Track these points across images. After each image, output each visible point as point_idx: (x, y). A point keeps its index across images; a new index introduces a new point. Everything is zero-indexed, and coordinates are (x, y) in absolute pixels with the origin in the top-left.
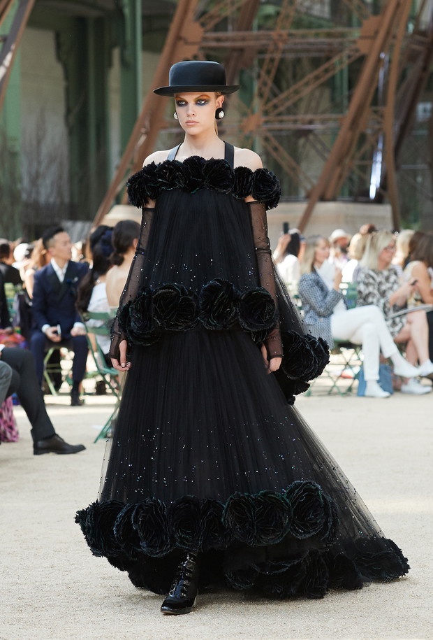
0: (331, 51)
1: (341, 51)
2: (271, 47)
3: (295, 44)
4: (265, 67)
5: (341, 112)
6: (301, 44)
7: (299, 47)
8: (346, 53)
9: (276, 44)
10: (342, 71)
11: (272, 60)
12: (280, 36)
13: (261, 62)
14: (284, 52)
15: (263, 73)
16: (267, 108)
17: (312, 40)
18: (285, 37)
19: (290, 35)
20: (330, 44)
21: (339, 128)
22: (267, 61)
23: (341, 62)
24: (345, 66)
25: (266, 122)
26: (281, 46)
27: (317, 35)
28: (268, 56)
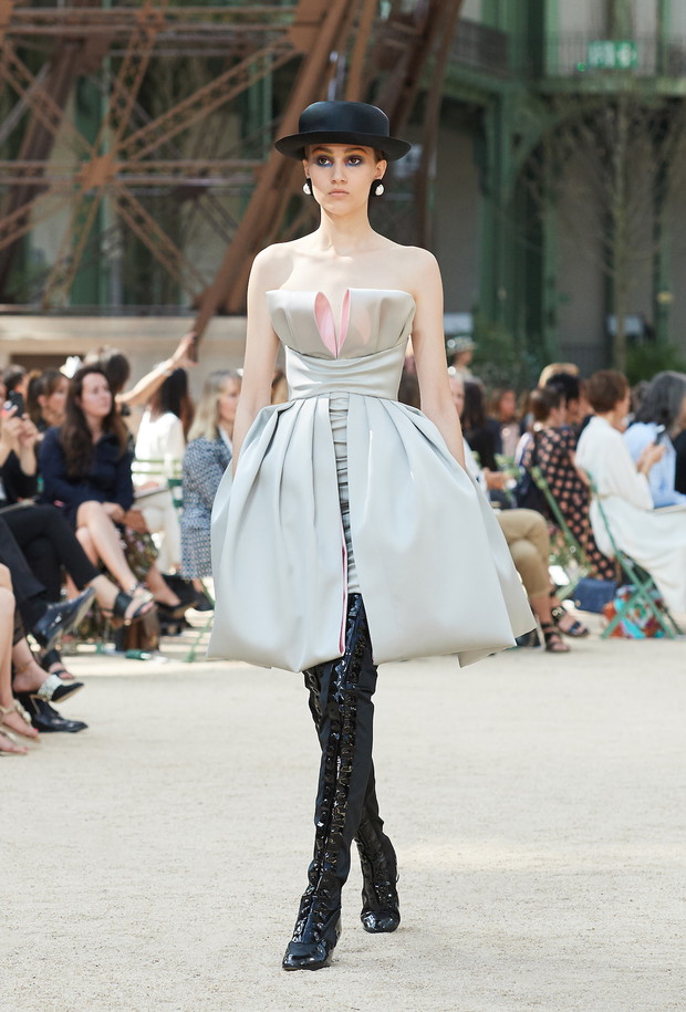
0: (241, 47)
1: (261, 47)
2: (135, 38)
3: (179, 32)
4: (123, 73)
5: (260, 156)
6: (189, 32)
7: (185, 38)
8: (269, 51)
9: (143, 33)
10: (261, 82)
11: (136, 60)
12: (152, 17)
13: (116, 64)
14: (157, 46)
15: (119, 84)
16: (124, 145)
17: (208, 25)
18: (160, 20)
19: (171, 18)
20: (240, 34)
21: (254, 186)
22: (127, 62)
23: (260, 67)
24: (267, 74)
25: (124, 171)
26: (152, 34)
27: (218, 17)
28: (128, 53)
